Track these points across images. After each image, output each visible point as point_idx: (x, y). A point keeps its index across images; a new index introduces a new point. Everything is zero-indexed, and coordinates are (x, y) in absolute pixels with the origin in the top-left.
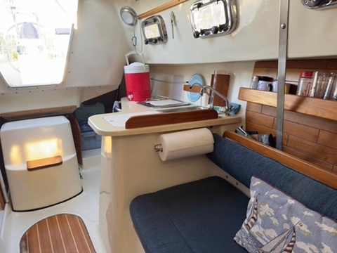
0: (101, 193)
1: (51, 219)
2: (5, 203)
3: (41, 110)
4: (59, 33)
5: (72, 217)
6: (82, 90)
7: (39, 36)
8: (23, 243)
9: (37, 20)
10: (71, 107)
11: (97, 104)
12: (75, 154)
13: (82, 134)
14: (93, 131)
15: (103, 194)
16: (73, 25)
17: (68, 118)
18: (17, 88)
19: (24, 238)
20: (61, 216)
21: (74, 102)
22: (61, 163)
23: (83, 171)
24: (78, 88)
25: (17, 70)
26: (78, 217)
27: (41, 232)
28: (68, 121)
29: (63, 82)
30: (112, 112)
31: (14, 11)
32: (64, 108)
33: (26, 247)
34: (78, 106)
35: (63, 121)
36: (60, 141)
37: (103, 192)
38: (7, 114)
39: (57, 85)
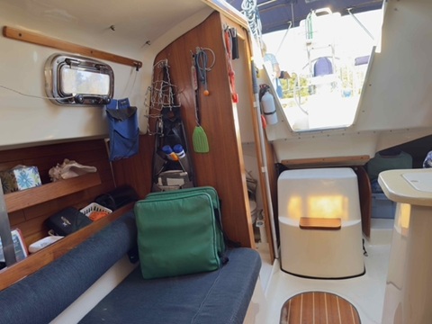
0: (388, 283)
1: (319, 294)
2: (275, 258)
3: (324, 159)
4: (359, 62)
5: (345, 303)
6: (380, 135)
7: (334, 71)
8: (285, 310)
9: (333, 52)
10: (362, 158)
11: (401, 155)
12: (360, 220)
13: (373, 195)
14: (382, 192)
15: (391, 285)
16: (374, 48)
17: (355, 172)
18: (299, 133)
19: (286, 305)
20: (331, 297)
21: (367, 151)
22: (339, 228)
23: (369, 246)
24: (374, 132)
25: (306, 112)
26: (353, 306)
27: (305, 306)
28: (355, 175)
29: (353, 125)
30: (422, 167)
31: (309, 47)
32: (353, 158)
33: (287, 317)
34: (372, 156)
35: (350, 175)
36: (346, 199)
37: (391, 282)
38: (287, 161)
39: (345, 129)
